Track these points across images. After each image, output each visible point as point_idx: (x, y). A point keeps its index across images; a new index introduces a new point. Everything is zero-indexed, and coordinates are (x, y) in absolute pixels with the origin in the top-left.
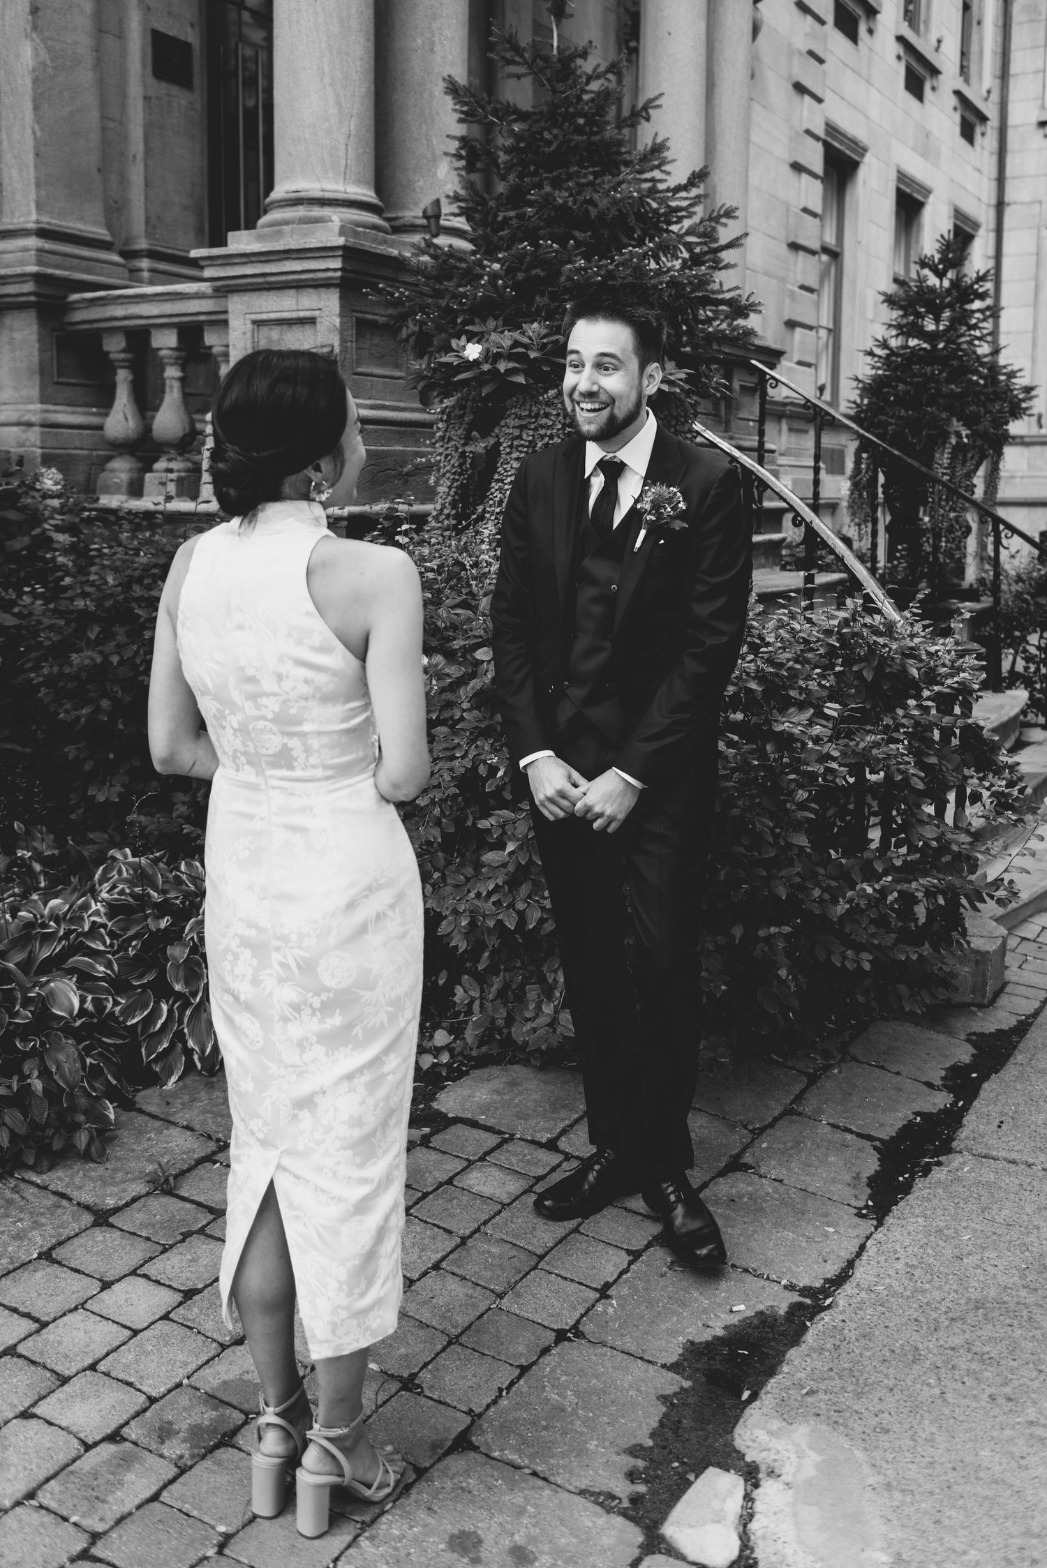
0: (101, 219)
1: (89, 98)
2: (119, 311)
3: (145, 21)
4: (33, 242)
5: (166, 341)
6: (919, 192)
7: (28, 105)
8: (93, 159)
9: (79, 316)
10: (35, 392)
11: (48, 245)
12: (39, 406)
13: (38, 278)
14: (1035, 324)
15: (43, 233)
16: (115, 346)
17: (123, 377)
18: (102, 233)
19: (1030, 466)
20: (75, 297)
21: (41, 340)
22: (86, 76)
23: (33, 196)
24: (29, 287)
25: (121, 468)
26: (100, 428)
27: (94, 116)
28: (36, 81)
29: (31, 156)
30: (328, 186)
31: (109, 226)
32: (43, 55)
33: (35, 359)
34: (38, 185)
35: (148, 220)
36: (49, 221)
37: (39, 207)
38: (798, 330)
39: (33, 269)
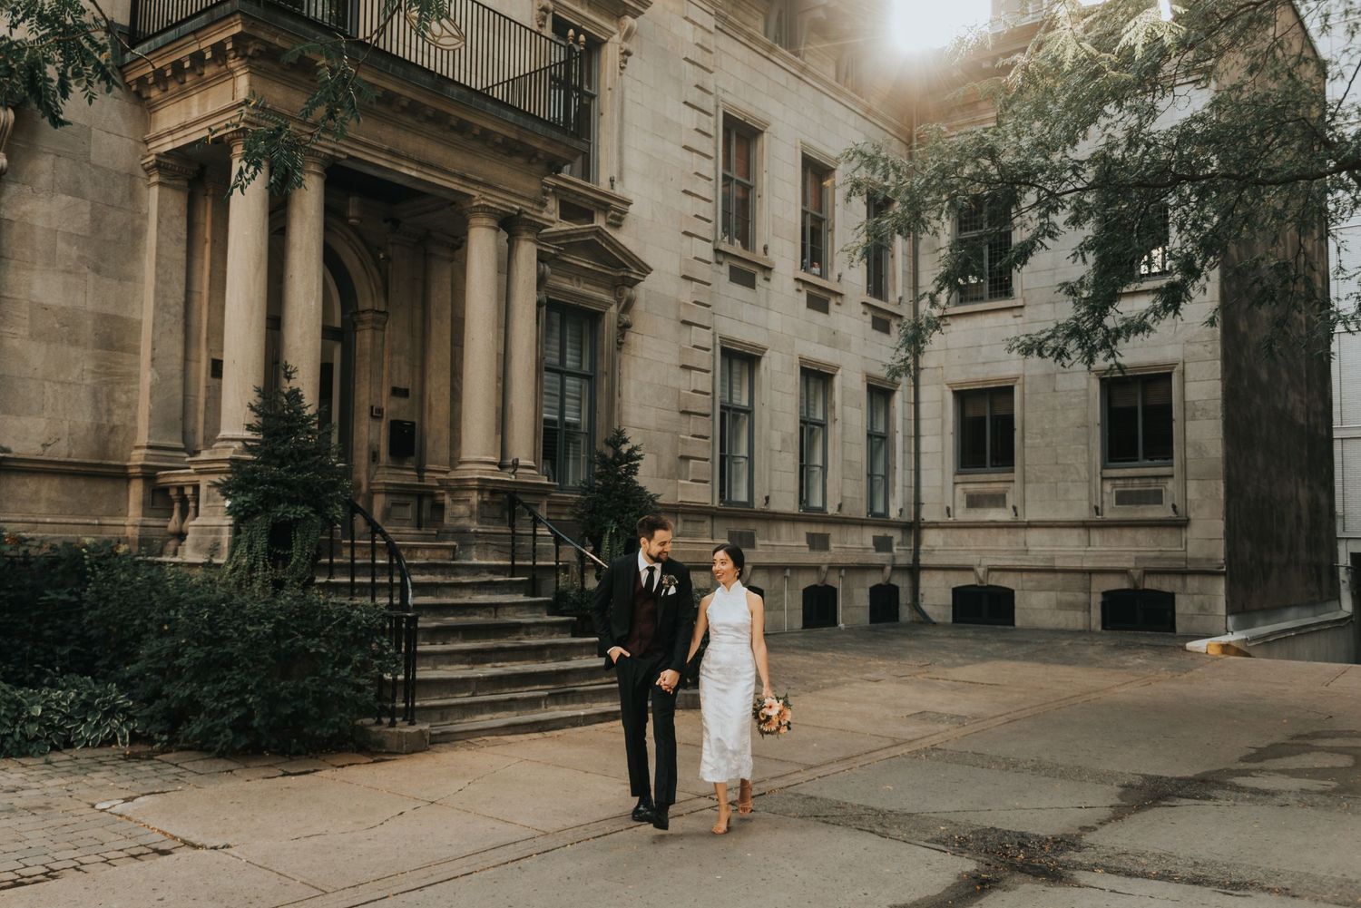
0: (181, 438)
1: (179, 391)
2: (173, 479)
3: (208, 356)
4: (144, 451)
5: (189, 491)
6: (828, 369)
7: (148, 397)
8: (179, 414)
9: (161, 481)
10: (140, 512)
11: (150, 452)
12: (141, 518)
13: (142, 466)
14: (943, 448)
15: (150, 447)
16: (173, 493)
17: (177, 506)
18: (181, 445)
19: (945, 543)
20: (159, 473)
21: (144, 490)
22: (177, 382)
23: (147, 433)
24: (139, 470)
25: (172, 544)
26: (166, 527)
27: (180, 397)
28: (152, 387)
29: (147, 417)
30: (236, 433)
31: (184, 442)
32: (156, 376)
33: (141, 499)
34: (150, 428)
35: (205, 438)
36: (153, 442)
37: (149, 436)
38: (692, 461)
39: (139, 463)
